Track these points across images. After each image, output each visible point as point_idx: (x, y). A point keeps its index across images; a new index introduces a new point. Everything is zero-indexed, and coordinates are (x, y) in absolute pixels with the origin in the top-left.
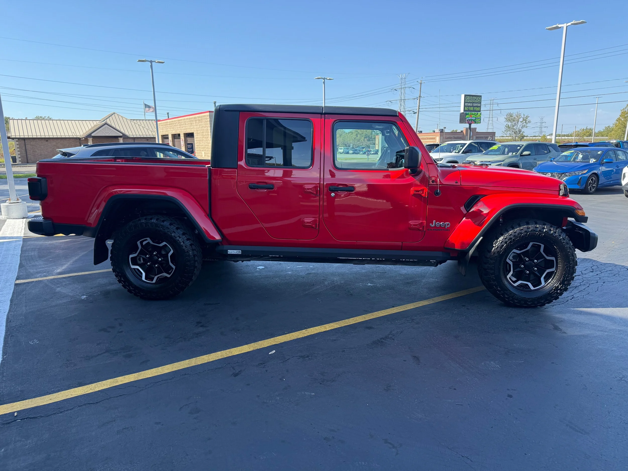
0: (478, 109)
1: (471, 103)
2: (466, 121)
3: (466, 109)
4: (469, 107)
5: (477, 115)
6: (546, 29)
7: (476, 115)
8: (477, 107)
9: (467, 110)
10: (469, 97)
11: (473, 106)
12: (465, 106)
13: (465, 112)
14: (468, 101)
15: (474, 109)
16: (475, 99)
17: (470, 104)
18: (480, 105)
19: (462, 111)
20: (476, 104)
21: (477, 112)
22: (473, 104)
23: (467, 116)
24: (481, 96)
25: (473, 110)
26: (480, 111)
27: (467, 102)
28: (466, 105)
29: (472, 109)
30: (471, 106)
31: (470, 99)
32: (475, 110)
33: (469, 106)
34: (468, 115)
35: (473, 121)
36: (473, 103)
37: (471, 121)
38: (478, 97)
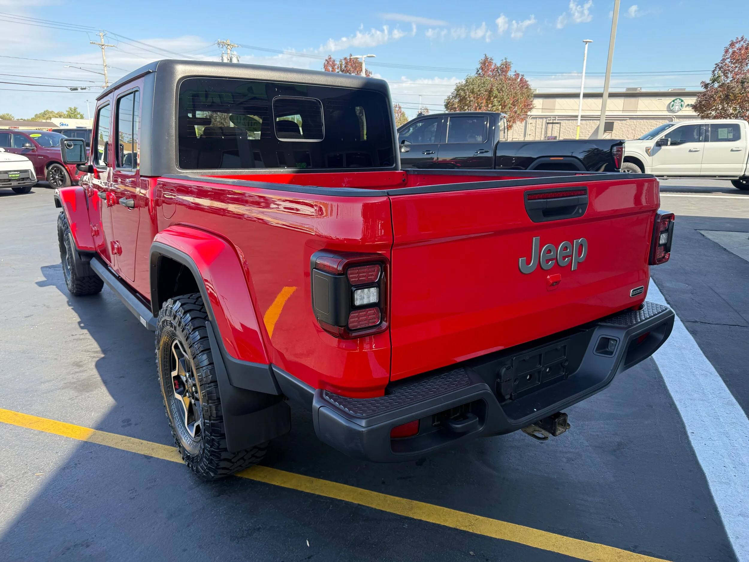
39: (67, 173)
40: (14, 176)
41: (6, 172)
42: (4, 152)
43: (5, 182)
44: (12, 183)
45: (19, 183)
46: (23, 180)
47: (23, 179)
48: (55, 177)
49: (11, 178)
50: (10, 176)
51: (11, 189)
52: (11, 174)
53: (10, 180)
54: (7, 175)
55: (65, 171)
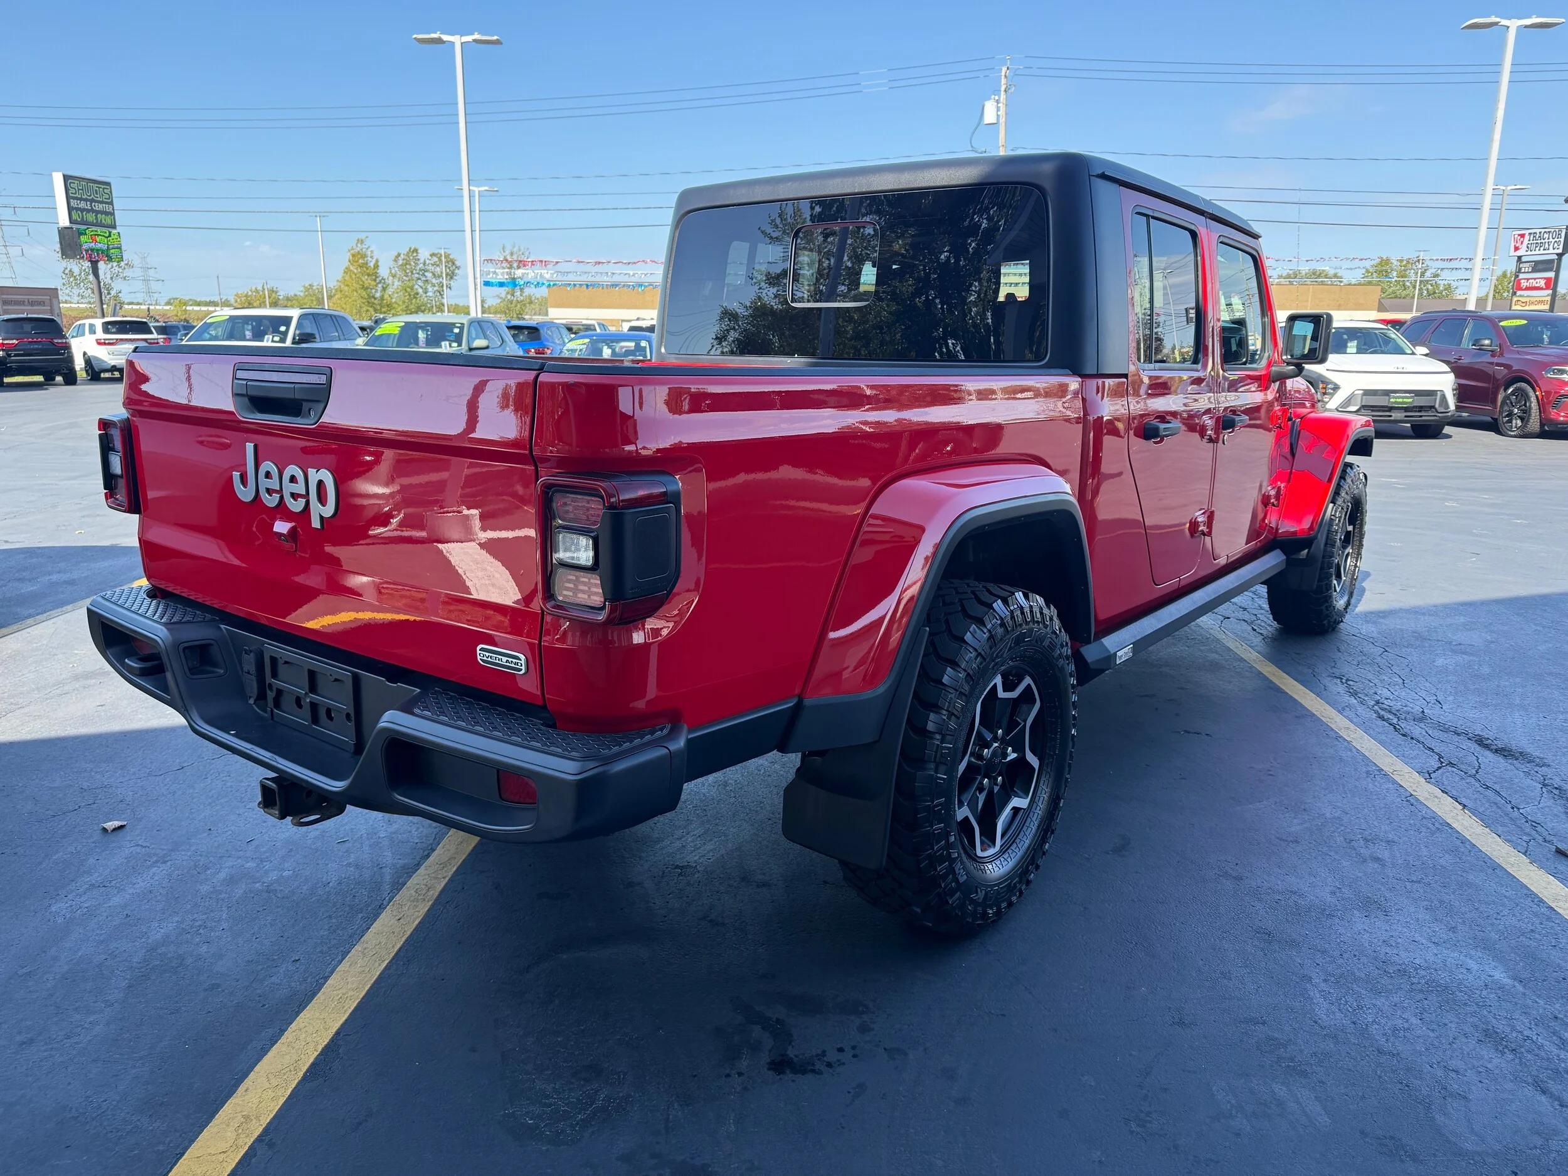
0: (108, 220)
1: (86, 200)
2: (84, 253)
3: (75, 216)
4: (84, 213)
5: (110, 236)
6: (415, 38)
7: (107, 237)
8: (107, 213)
9: (79, 220)
10: (76, 182)
11: (92, 211)
12: (70, 209)
13: (74, 226)
14: (77, 195)
15: (97, 218)
16: (96, 190)
17: (82, 205)
18: (111, 209)
19: (64, 221)
20: (101, 206)
21: (110, 230)
22: (91, 204)
23: (83, 239)
24: (109, 184)
25: (95, 221)
26: (114, 227)
27: (74, 198)
28: (72, 204)
29: (91, 217)
30: (88, 211)
31: (82, 190)
32: (101, 221)
33: (82, 210)
34: (86, 234)
35: (102, 253)
36: (92, 201)
37: (98, 254)
38: (103, 187)
39: (1536, 404)
40: (1401, 400)
41: (1387, 393)
42: (1426, 355)
43: (1379, 411)
44: (1393, 414)
45: (1406, 416)
46: (1420, 411)
47: (1421, 409)
48: (1512, 411)
49: (1394, 405)
50: (1392, 400)
51: (1409, 425)
52: (1394, 398)
53: (1391, 409)
54: (1387, 397)
55: (1533, 399)
